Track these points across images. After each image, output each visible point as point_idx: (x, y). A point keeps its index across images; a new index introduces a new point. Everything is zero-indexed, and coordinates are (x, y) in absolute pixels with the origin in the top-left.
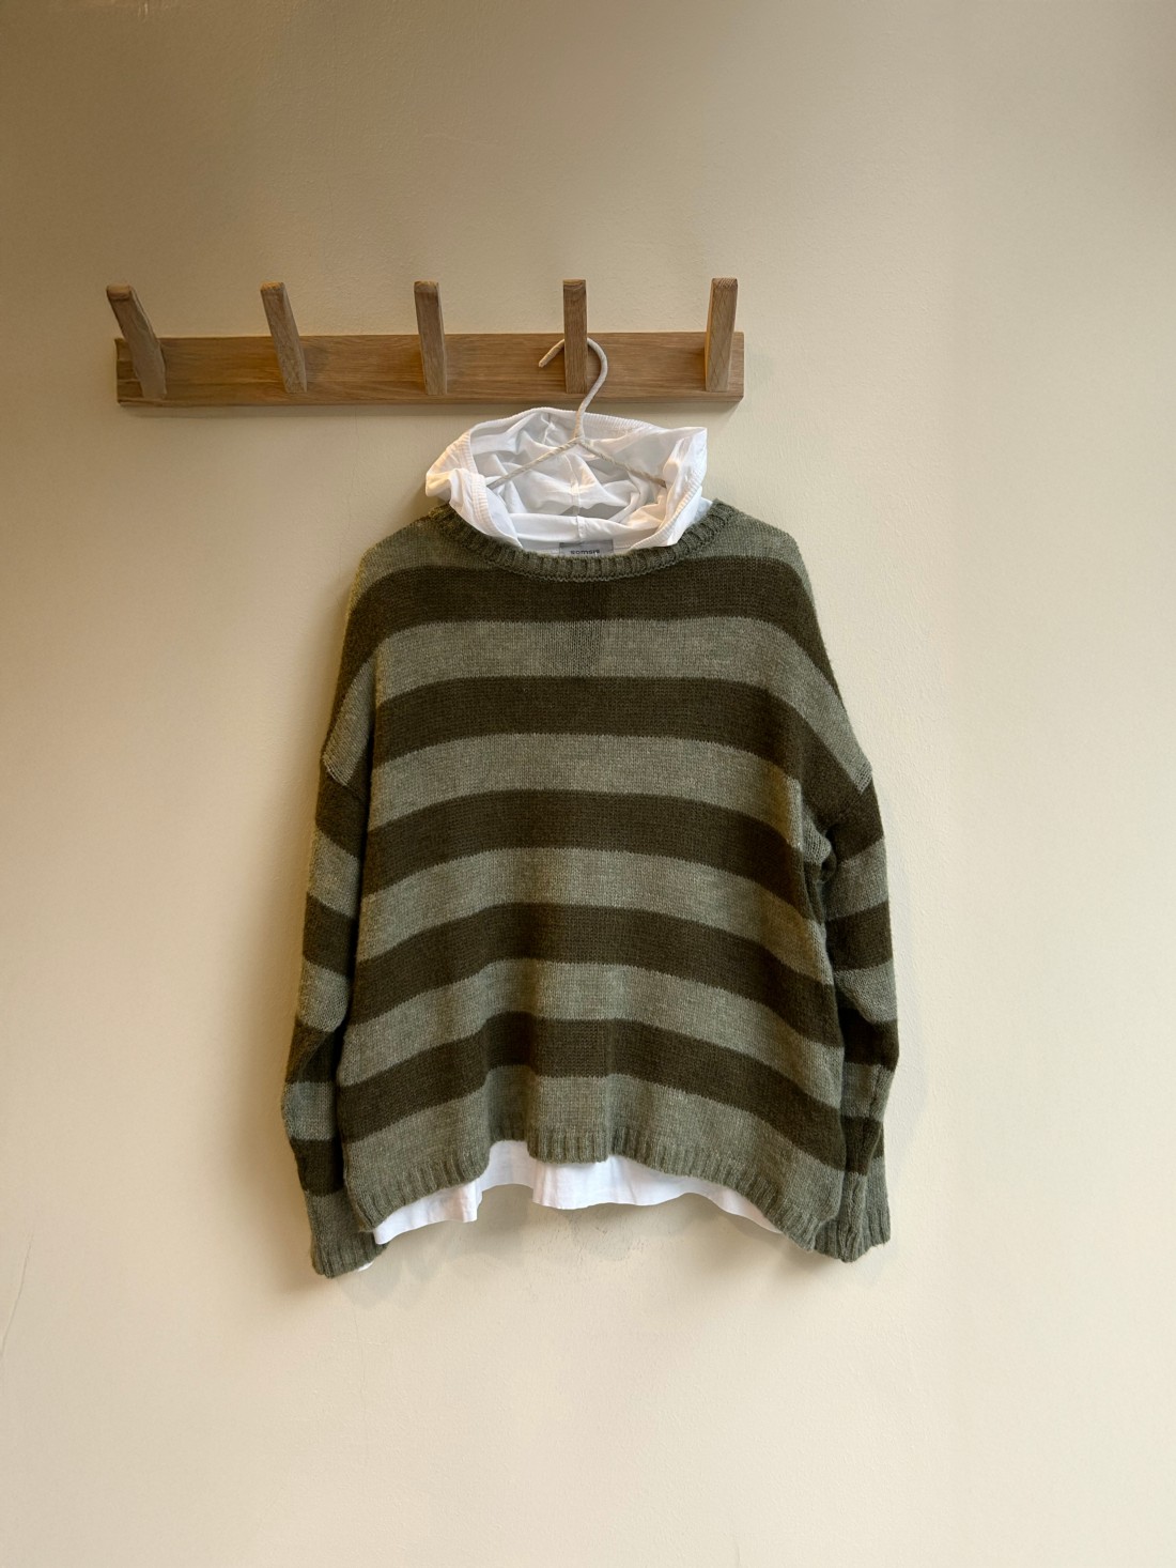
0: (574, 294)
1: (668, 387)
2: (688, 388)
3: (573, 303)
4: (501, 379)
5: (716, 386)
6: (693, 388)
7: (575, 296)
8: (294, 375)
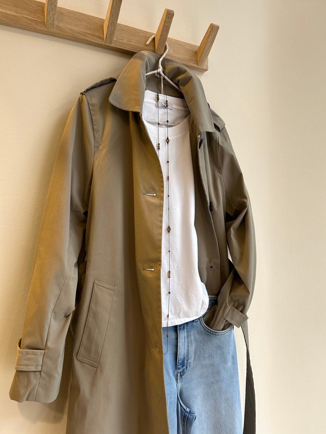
0: (170, 14)
1: (187, 61)
2: (192, 63)
3: (169, 18)
4: (132, 44)
5: (201, 64)
6: (194, 64)
7: (169, 16)
8: (52, 19)
